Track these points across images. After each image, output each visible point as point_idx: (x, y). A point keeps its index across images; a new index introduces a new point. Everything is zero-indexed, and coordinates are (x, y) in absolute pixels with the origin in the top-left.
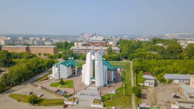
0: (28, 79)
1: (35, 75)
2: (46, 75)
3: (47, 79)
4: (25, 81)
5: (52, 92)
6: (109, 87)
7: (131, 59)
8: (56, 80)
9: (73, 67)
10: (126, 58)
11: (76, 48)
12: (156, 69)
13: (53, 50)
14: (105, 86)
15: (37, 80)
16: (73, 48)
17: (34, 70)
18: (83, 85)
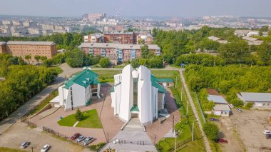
0: (14, 110)
1: (26, 101)
2: (47, 100)
3: (50, 107)
4: (10, 113)
5: (65, 139)
6: (162, 122)
7: (179, 65)
8: (67, 111)
9: (93, 85)
10: (171, 63)
11: (88, 45)
12: (224, 83)
13: (49, 48)
14: (155, 120)
15: (32, 112)
16: (83, 45)
17: (25, 93)
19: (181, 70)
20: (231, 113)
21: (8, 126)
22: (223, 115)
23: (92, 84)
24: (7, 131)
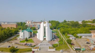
0: (4, 40)
1: (8, 38)
2: (15, 38)
3: (16, 39)
4: (3, 41)
5: (22, 45)
6: (54, 41)
7: (58, 29)
8: (22, 39)
10: (55, 28)
14: (51, 40)
15: (10, 40)
18: (39, 41)
19: (58, 30)
20: (75, 39)
21: (2, 43)
22: (73, 39)
23: (30, 32)
24: (2, 44)
